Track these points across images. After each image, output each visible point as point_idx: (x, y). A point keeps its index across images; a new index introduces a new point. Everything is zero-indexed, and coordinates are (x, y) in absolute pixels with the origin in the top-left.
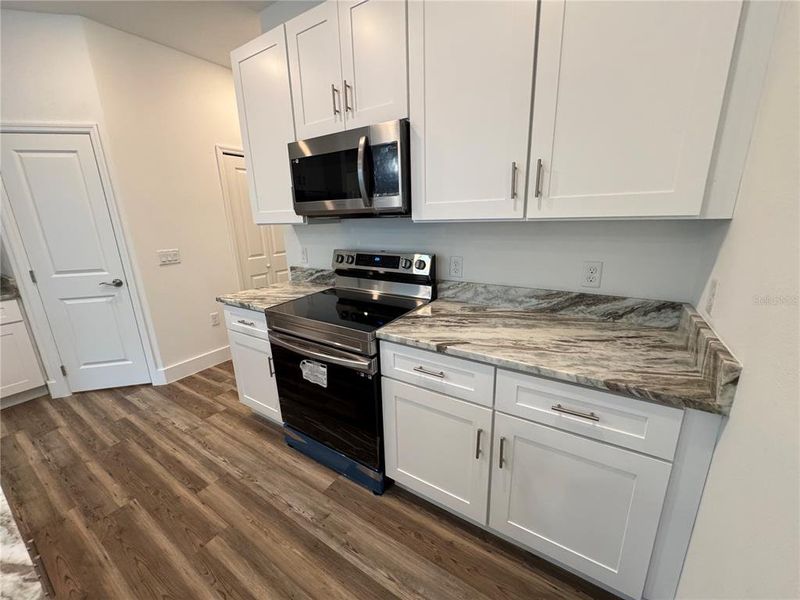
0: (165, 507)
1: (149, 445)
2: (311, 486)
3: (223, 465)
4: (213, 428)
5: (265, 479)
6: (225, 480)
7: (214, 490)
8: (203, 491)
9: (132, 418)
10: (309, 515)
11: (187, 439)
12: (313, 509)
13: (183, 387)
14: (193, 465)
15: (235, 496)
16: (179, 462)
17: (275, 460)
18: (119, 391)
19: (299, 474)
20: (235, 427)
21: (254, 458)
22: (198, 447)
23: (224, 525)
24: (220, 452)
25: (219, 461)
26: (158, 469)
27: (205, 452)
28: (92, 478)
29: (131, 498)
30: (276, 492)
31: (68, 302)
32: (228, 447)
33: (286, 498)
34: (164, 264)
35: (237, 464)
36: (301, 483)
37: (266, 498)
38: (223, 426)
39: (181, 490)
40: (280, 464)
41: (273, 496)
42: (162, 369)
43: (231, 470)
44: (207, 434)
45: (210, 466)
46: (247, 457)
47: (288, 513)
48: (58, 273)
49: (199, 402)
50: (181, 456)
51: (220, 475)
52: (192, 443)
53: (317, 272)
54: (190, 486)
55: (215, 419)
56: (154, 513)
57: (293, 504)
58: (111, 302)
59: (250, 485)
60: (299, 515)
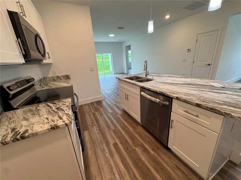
5: (98, 139)
6: (108, 145)
8: (114, 143)
10: (95, 127)
12: (93, 128)
30: (97, 134)
33: (96, 132)
41: (99, 134)
43: (105, 148)
47: (98, 128)
51: (109, 146)
54: (118, 146)
57: (96, 130)
59: (102, 139)
60: (96, 127)
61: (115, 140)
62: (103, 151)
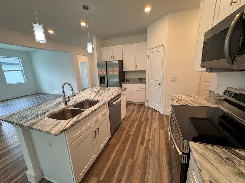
0: (134, 142)
1: (146, 126)
2: (160, 177)
3: (150, 144)
4: (159, 133)
5: (153, 159)
6: (147, 148)
7: (143, 148)
8: (141, 146)
9: (150, 118)
10: (154, 128)
11: (152, 130)
13: (165, 117)
14: (146, 138)
15: (144, 155)
16: (145, 135)
17: (161, 157)
18: (154, 110)
19: (162, 169)
20: (163, 137)
21: (157, 151)
22: (151, 135)
23: (135, 159)
24: (154, 141)
25: (151, 142)
26: (141, 133)
27: (151, 137)
28: (134, 125)
29: (133, 134)
30: (151, 166)
31: (152, 87)
32: (156, 141)
33: (151, 171)
34: (171, 81)
35: (153, 147)
36: (159, 172)
37: (148, 164)
38: (161, 134)
39: (139, 141)
40: (161, 159)
41: (149, 166)
42: (163, 110)
43: (150, 147)
44: (156, 133)
45: (148, 141)
46: (156, 148)
47: (146, 175)
48: (152, 80)
49: (164, 124)
50: (147, 134)
51: (147, 146)
52: (152, 132)
53: (219, 96)
55: (162, 131)
56: (132, 141)
57: (150, 175)
58: (157, 89)
59: (149, 156)
61: (139, 146)
62: (153, 146)
